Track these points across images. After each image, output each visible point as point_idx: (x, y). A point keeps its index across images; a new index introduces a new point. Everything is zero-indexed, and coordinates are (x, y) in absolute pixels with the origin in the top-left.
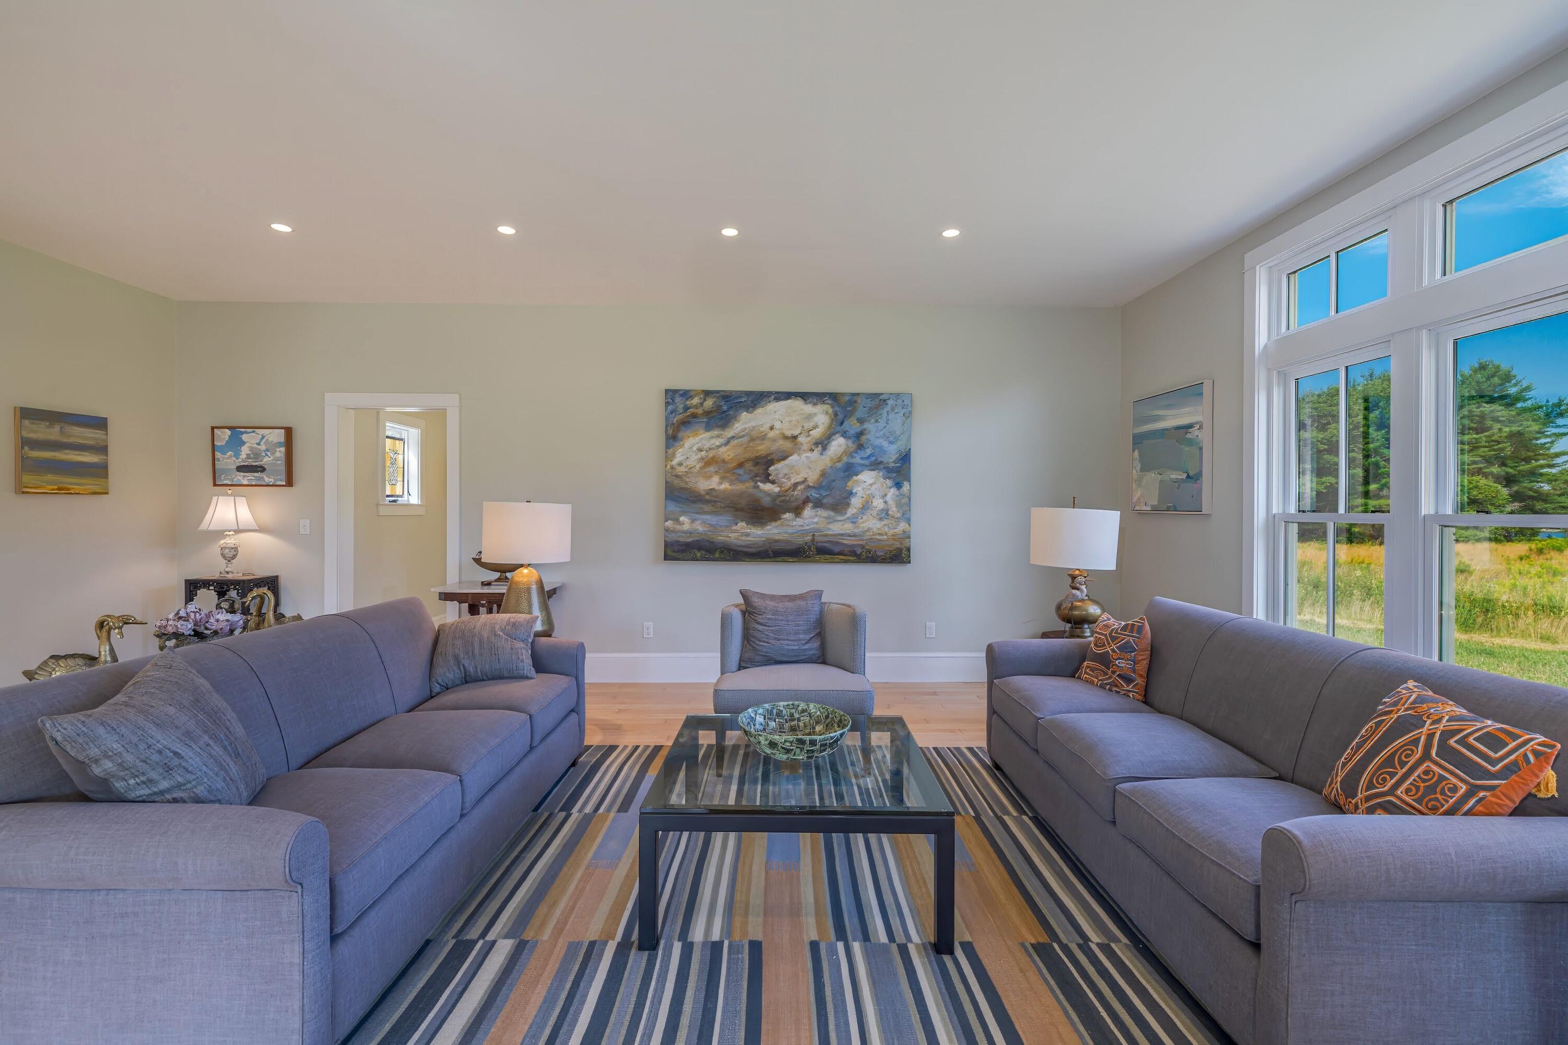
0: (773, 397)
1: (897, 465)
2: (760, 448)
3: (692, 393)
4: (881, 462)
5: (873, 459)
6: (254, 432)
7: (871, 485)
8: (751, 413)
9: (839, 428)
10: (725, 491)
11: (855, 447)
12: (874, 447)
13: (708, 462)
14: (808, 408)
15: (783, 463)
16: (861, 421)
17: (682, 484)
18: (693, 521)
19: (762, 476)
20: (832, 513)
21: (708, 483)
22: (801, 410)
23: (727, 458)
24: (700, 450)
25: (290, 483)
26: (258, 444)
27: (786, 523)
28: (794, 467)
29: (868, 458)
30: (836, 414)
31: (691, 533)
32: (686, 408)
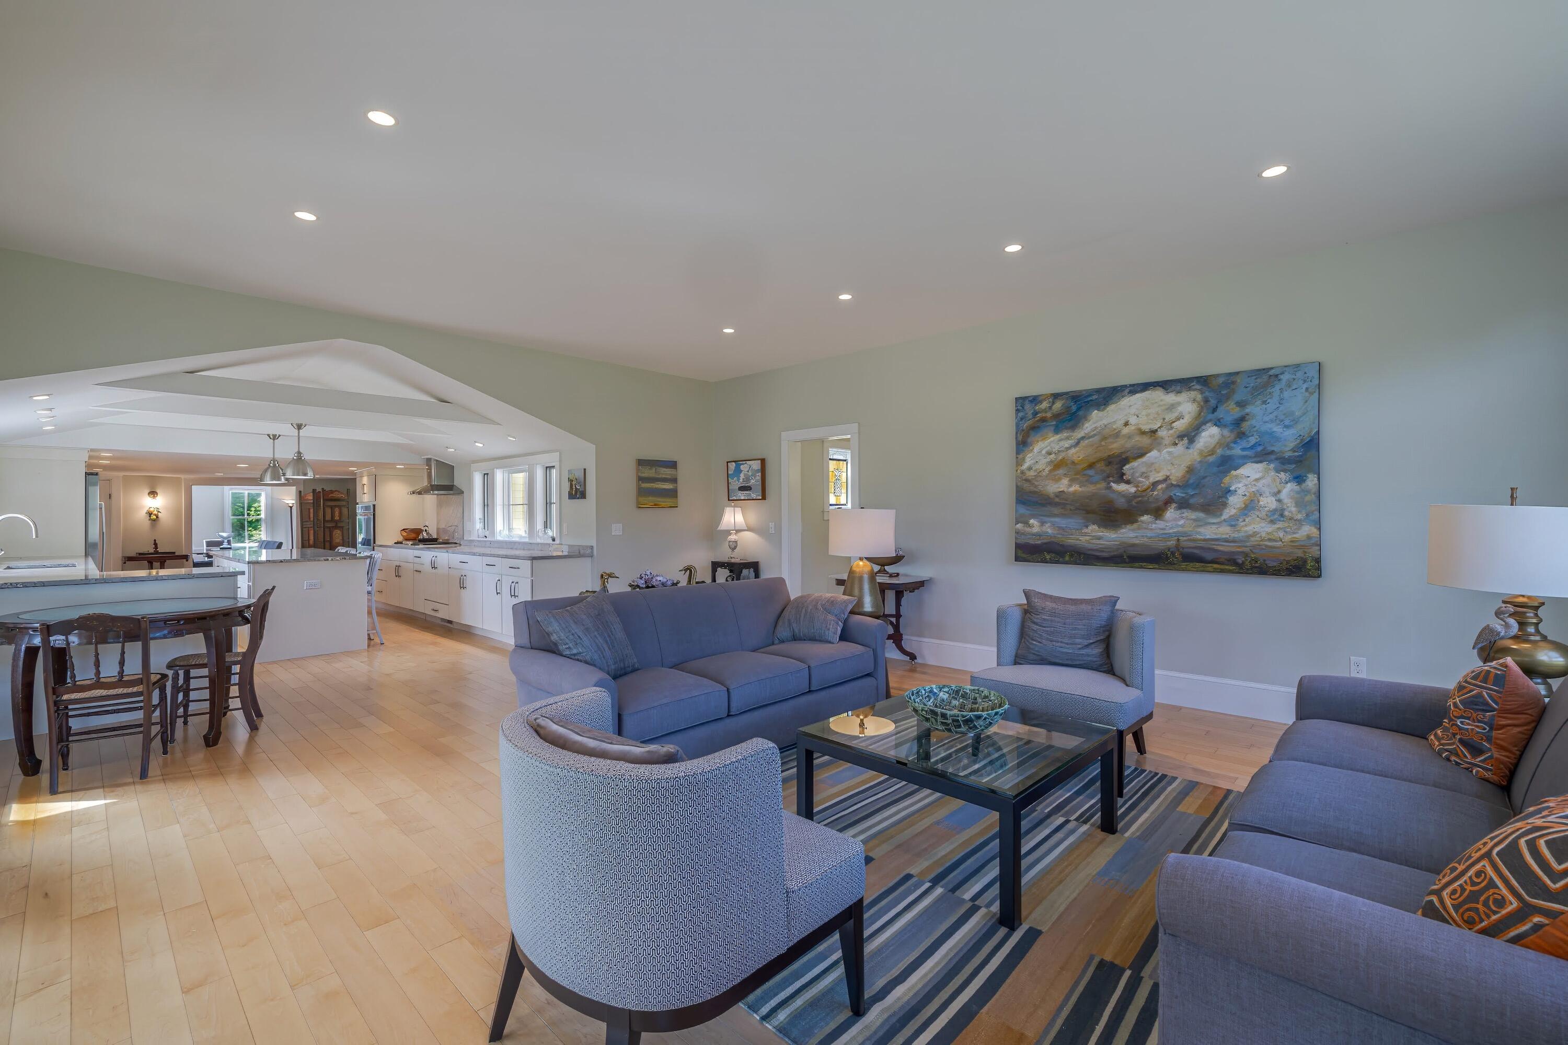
0: (1127, 390)
1: (1296, 454)
2: (1115, 446)
3: (1041, 398)
4: (1272, 452)
5: (1259, 449)
6: (746, 463)
7: (1257, 480)
8: (1103, 410)
9: (1211, 416)
10: (1074, 493)
11: (1233, 436)
12: (1261, 434)
13: (1057, 465)
14: (1171, 398)
15: (1140, 460)
16: (1241, 404)
17: (1032, 488)
18: (1042, 523)
19: (1115, 476)
20: (1201, 515)
21: (1056, 486)
22: (1161, 400)
23: (1075, 459)
24: (1049, 453)
25: (764, 498)
26: (748, 471)
27: (1144, 525)
28: (1152, 464)
29: (1252, 448)
30: (1206, 401)
31: (1040, 536)
32: (1035, 414)
